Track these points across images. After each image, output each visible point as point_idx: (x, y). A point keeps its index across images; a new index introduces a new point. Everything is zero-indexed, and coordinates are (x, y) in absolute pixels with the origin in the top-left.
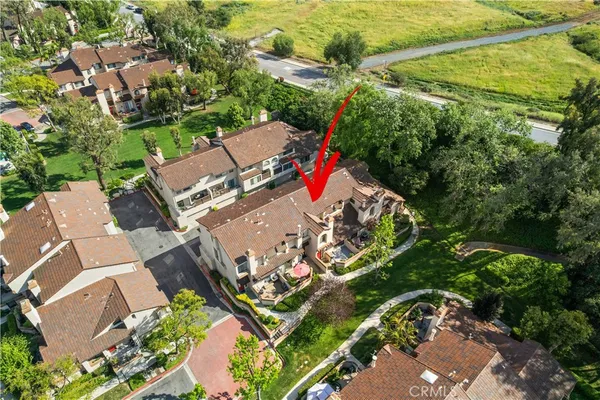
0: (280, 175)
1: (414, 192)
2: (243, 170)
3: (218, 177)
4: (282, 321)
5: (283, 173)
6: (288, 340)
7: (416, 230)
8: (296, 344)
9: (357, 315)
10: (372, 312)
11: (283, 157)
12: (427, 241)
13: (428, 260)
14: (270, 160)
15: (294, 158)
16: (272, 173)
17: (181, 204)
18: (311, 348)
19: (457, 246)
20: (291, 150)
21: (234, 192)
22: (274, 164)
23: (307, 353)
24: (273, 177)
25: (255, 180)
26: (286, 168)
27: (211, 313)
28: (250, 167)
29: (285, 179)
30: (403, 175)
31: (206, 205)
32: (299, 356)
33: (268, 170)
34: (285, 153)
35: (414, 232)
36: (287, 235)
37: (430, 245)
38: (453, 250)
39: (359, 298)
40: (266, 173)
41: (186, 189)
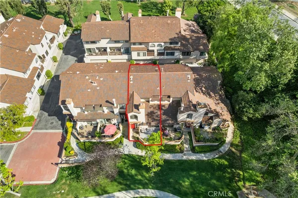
0: (162, 57)
1: (245, 119)
2: (134, 44)
3: (116, 42)
4: (76, 155)
5: (165, 57)
6: (69, 168)
7: (225, 148)
8: (70, 175)
9: (120, 183)
10: (132, 189)
11: (168, 45)
12: (226, 163)
13: (211, 179)
14: (156, 44)
15: (176, 50)
16: (156, 53)
17: (89, 50)
18: (74, 184)
19: (247, 184)
20: (177, 43)
21: (126, 57)
22: (159, 48)
23: (70, 185)
24: (156, 57)
25: (141, 54)
26: (168, 54)
27: (54, 123)
28: (140, 44)
29: (168, 62)
30: (242, 100)
31: (104, 57)
32: (64, 184)
33: (153, 51)
34: (171, 43)
35: (222, 149)
36: (107, 102)
37: (225, 167)
38: (241, 184)
39: (133, 172)
40: (151, 52)
41: (93, 42)
